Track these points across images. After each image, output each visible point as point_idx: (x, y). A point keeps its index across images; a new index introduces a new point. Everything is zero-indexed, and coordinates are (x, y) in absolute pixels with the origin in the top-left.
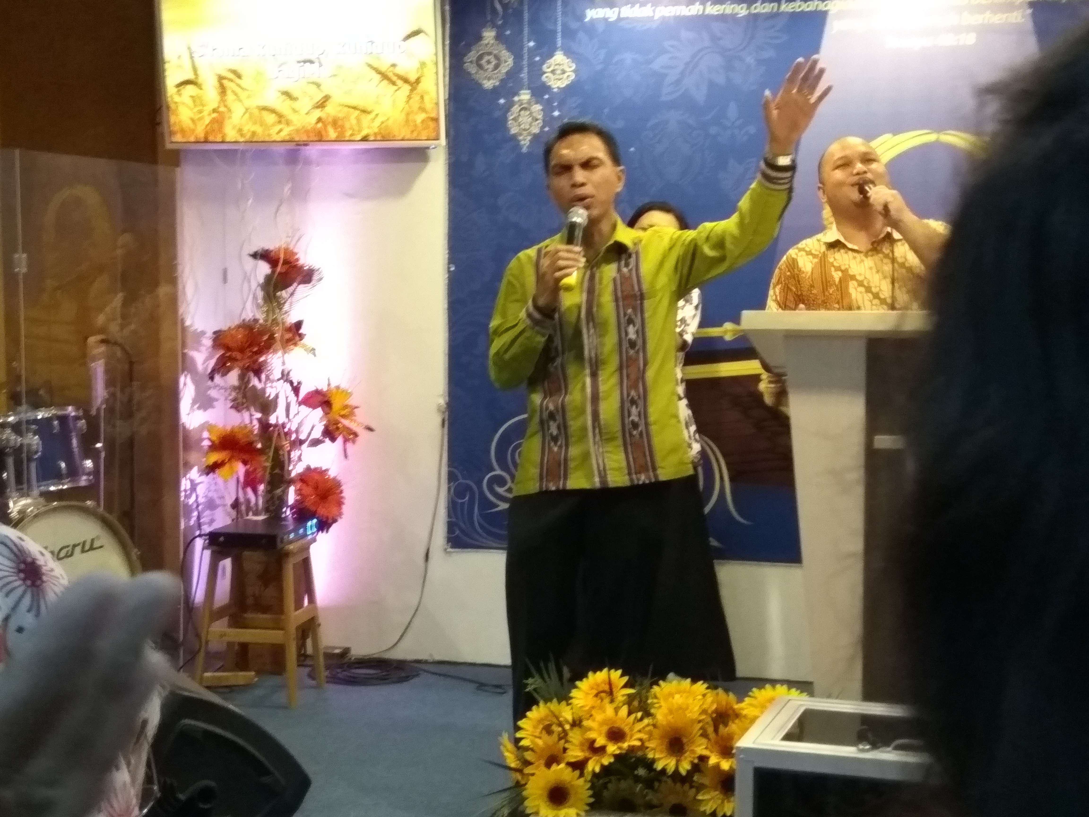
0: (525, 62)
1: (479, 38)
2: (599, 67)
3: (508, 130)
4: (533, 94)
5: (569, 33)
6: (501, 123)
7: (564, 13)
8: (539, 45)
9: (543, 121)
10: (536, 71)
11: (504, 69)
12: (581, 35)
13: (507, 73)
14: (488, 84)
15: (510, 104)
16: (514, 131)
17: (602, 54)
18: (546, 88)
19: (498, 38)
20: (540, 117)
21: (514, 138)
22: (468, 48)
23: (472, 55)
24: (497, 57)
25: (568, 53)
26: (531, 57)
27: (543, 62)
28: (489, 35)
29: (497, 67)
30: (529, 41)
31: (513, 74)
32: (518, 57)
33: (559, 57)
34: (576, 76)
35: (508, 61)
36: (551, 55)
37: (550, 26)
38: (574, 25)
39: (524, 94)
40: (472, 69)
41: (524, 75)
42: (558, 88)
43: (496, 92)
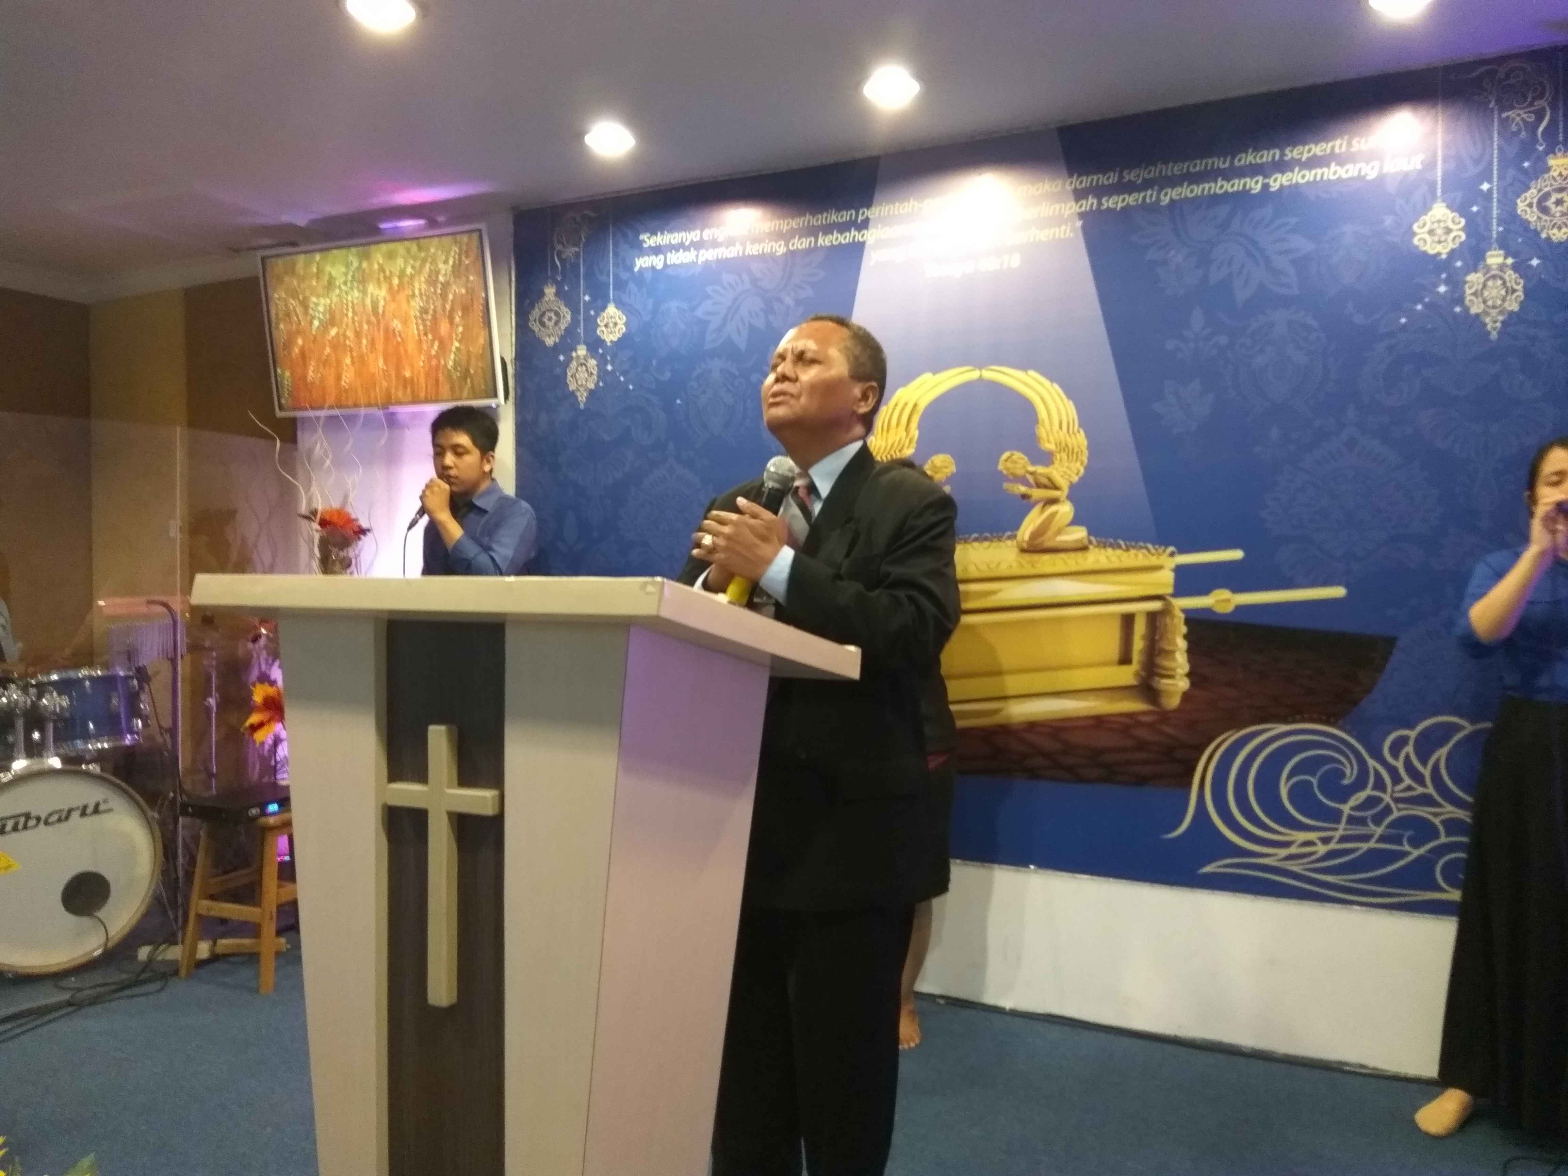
0: (581, 318)
1: (542, 294)
2: (647, 318)
3: (567, 385)
4: (588, 349)
5: (620, 285)
6: (561, 380)
7: (616, 265)
8: (594, 298)
9: (598, 376)
10: (591, 324)
11: (563, 325)
12: (632, 286)
13: (566, 330)
14: (550, 342)
15: (569, 359)
16: (572, 387)
17: (650, 303)
18: (601, 342)
19: (557, 294)
20: (595, 372)
21: (573, 394)
22: (532, 306)
23: (536, 313)
24: (557, 314)
25: (620, 305)
26: (587, 311)
27: (597, 315)
28: (550, 291)
29: (556, 323)
30: (584, 295)
31: (570, 331)
32: (575, 312)
33: (611, 310)
34: (626, 328)
35: (567, 316)
36: (604, 308)
37: (602, 278)
38: (624, 276)
39: (581, 349)
40: (535, 327)
41: (581, 330)
42: (611, 341)
43: (556, 348)
